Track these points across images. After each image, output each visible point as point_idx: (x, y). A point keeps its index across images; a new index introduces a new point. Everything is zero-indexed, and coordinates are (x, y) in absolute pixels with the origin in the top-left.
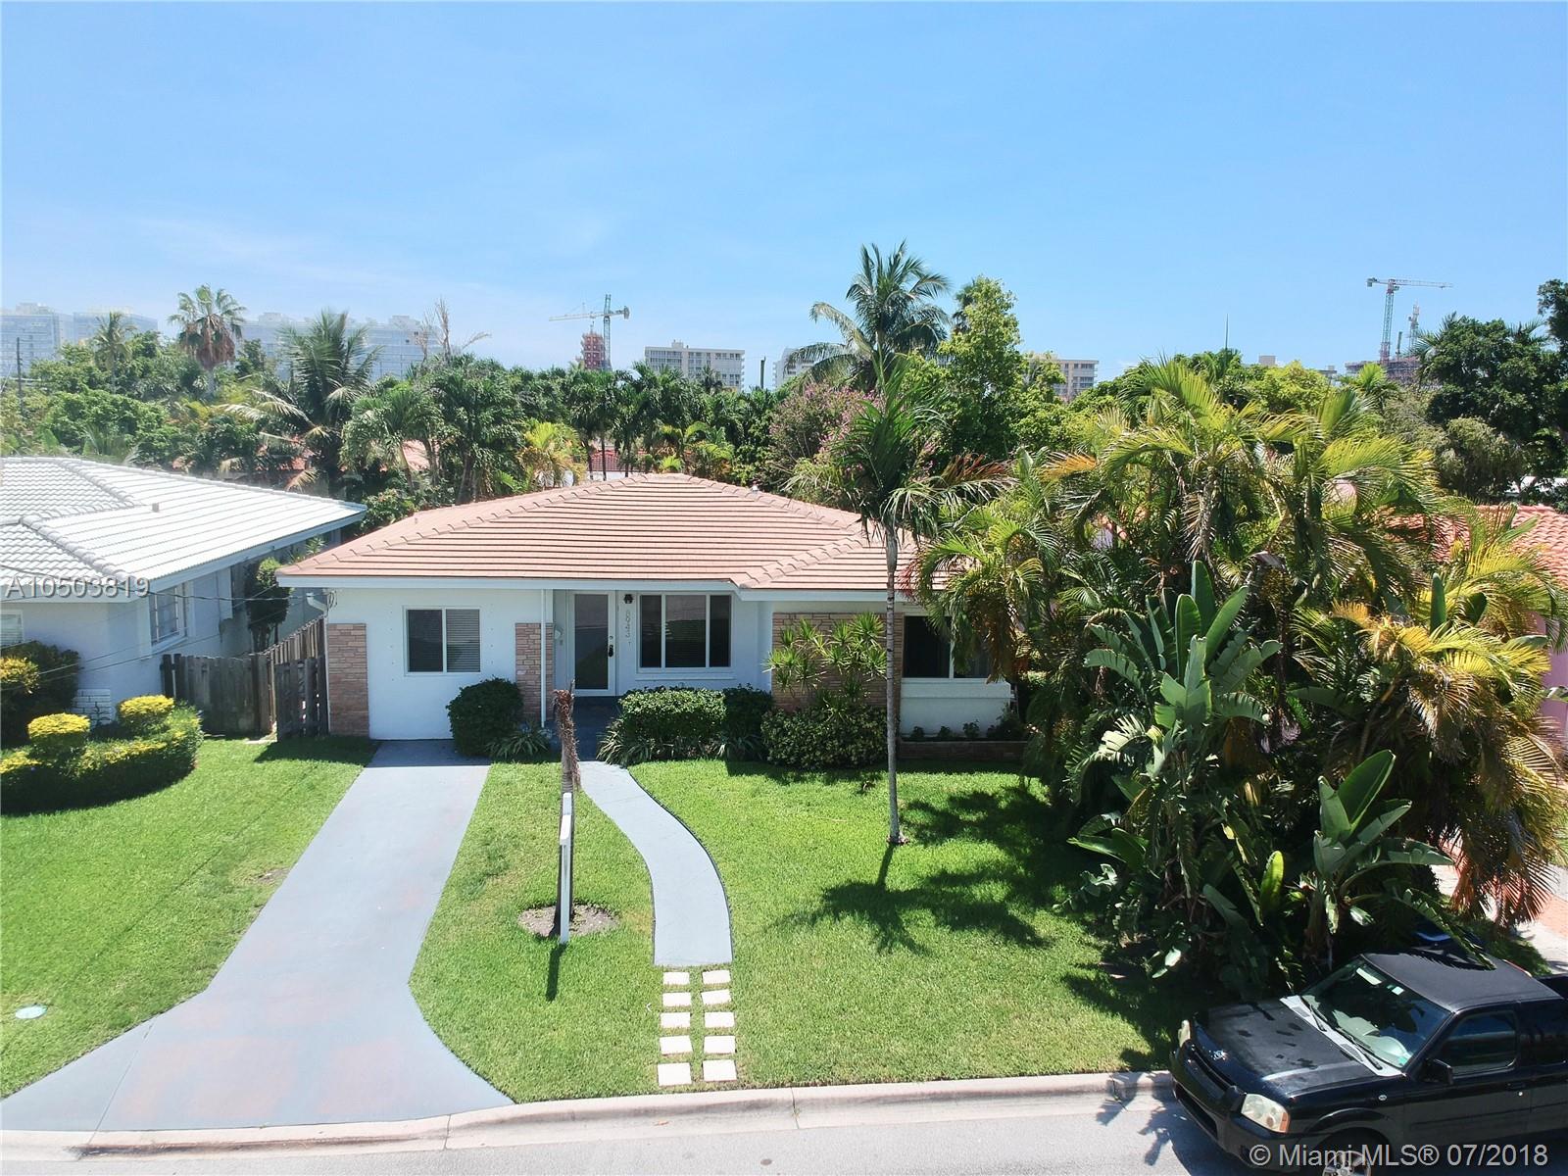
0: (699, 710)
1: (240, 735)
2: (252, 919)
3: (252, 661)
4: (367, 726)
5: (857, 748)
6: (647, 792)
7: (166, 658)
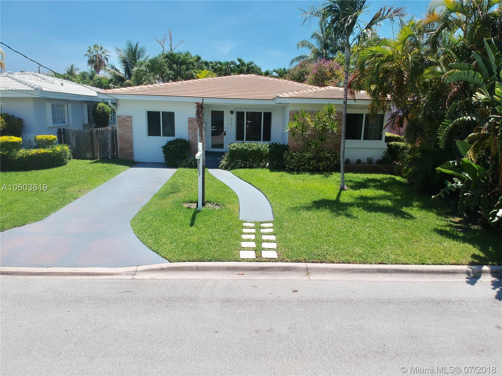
0: (259, 149)
1: (86, 159)
2: (70, 202)
3: (91, 131)
4: (133, 156)
5: (322, 164)
6: (238, 177)
7: (59, 130)
